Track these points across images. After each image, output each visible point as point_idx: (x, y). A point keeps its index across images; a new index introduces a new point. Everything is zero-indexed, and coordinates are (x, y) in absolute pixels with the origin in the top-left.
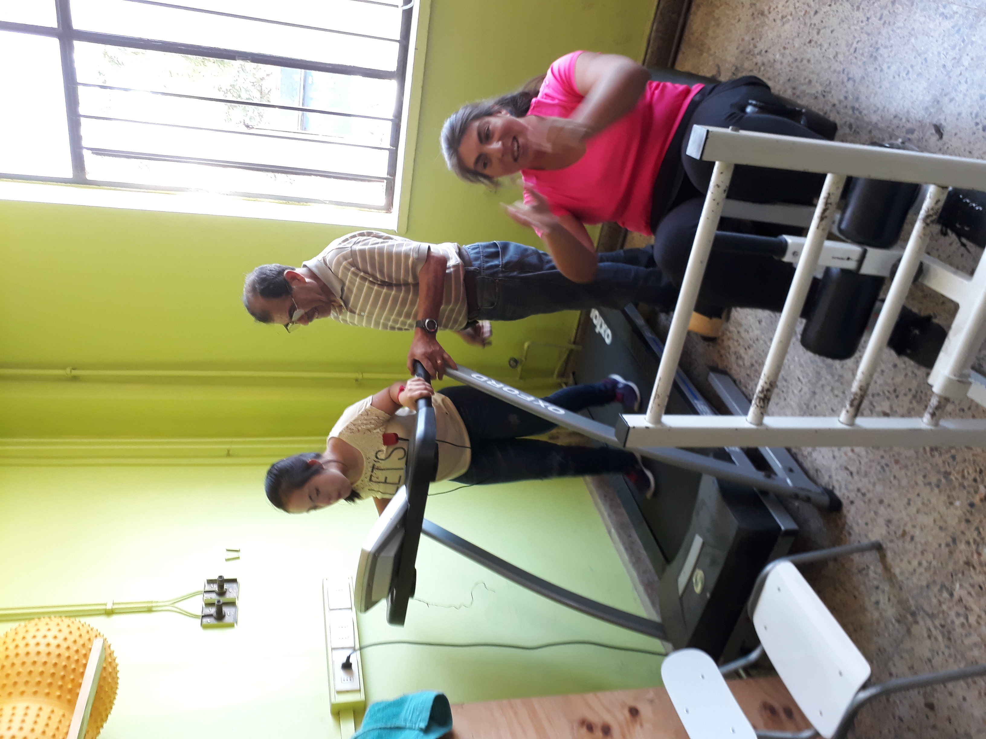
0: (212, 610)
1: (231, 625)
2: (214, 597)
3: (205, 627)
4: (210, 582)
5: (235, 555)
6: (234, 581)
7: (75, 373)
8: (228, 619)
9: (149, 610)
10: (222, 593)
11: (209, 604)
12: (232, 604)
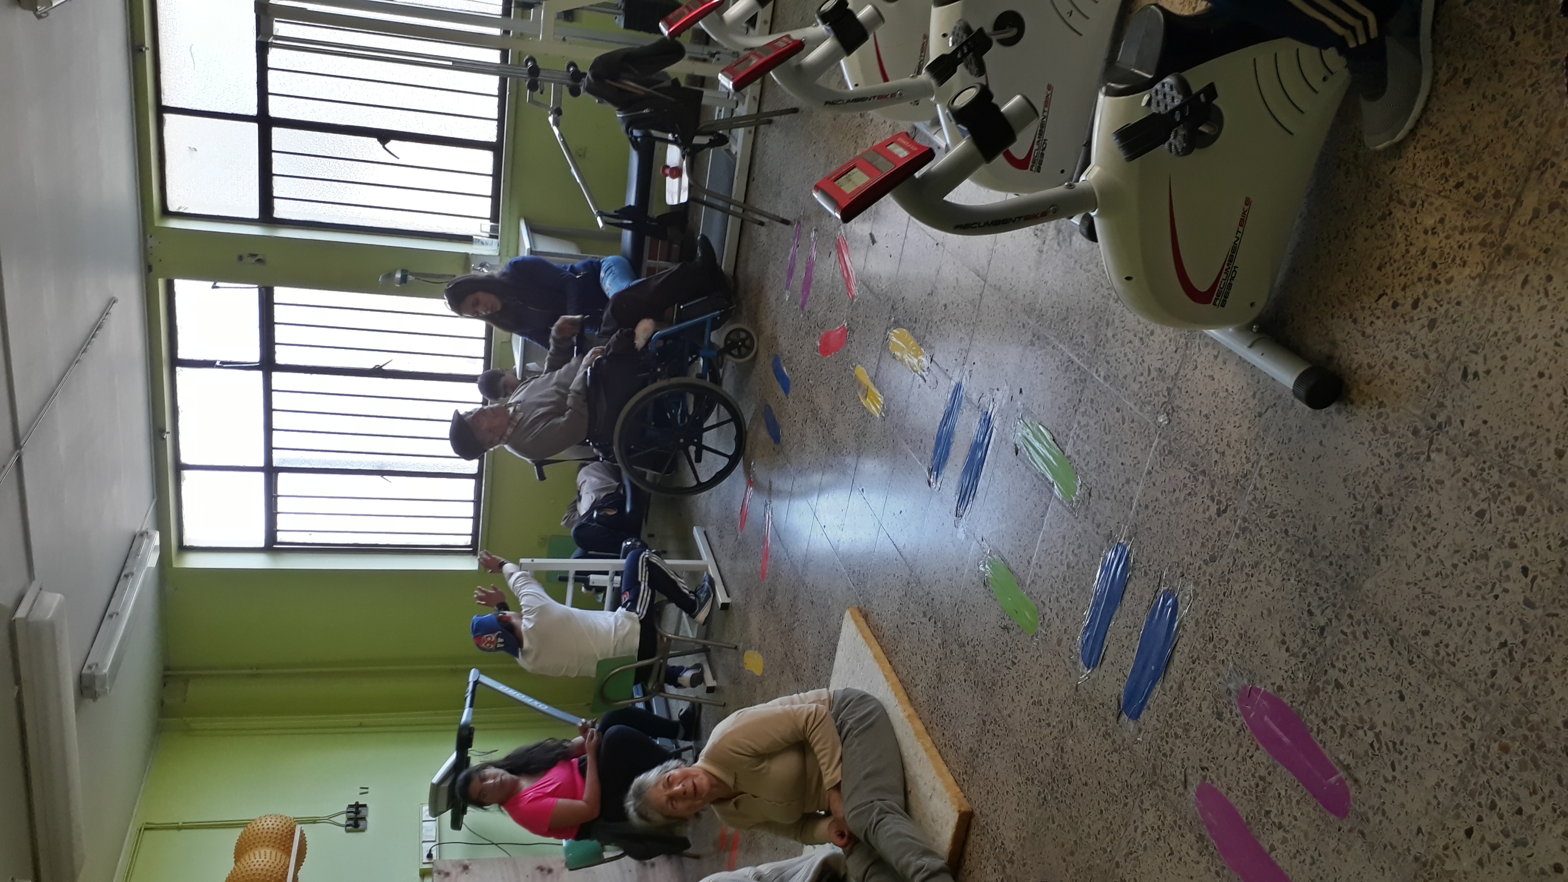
0: (351, 822)
1: (363, 831)
2: (352, 815)
3: (348, 831)
4: (350, 806)
5: (365, 791)
6: (365, 806)
7: (258, 671)
8: (361, 827)
9: (314, 822)
10: (357, 813)
11: (349, 819)
12: (364, 819)
